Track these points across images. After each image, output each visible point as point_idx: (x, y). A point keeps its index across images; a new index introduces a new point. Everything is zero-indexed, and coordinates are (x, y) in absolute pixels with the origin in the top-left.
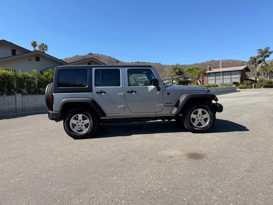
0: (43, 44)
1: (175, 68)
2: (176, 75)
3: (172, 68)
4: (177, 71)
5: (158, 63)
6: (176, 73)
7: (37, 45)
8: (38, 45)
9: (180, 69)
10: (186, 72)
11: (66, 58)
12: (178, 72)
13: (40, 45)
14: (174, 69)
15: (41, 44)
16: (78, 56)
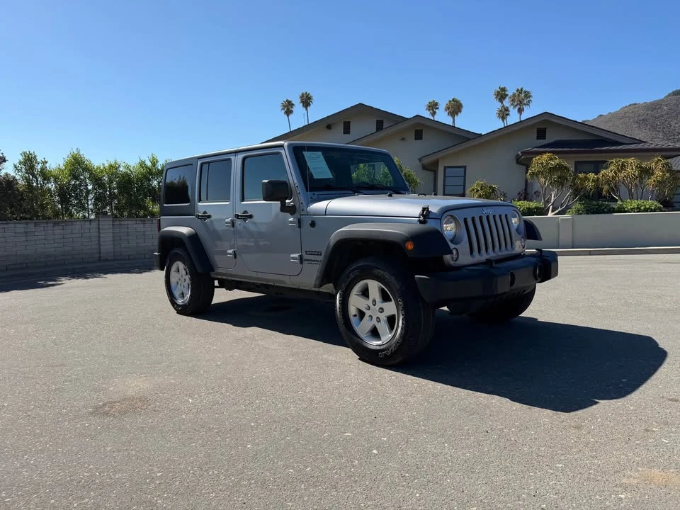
0: (522, 89)
7: (507, 95)
8: (509, 96)
11: (601, 116)
13: (514, 95)
15: (515, 92)
16: (635, 104)
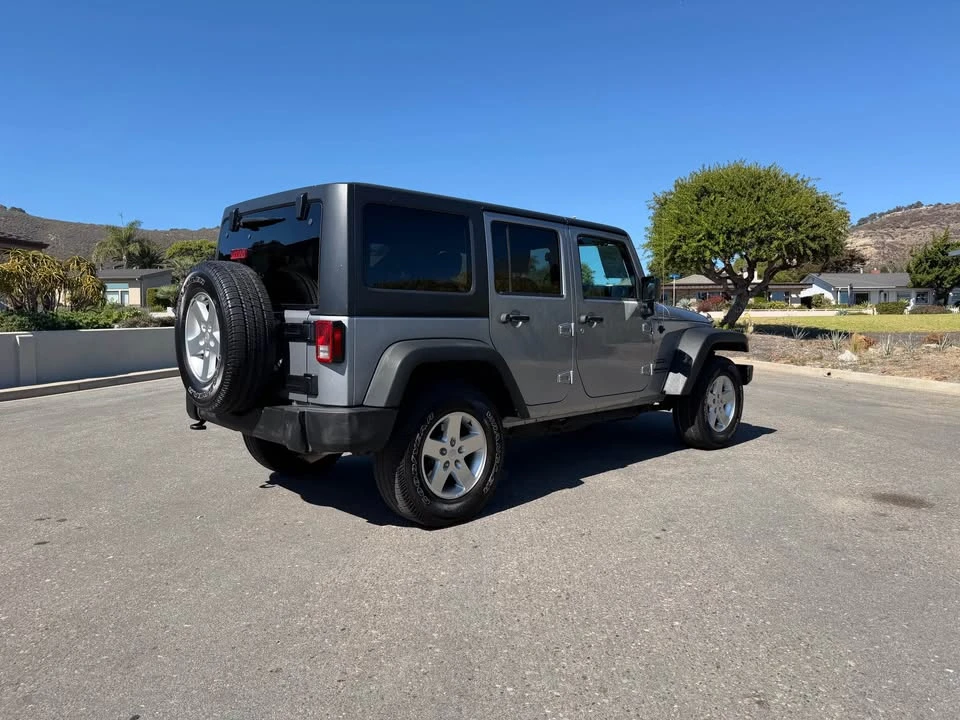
1: (126, 238)
2: (130, 266)
3: (111, 237)
4: (134, 248)
5: (14, 209)
6: (129, 255)
9: (145, 243)
10: (172, 257)
12: (137, 254)
14: (122, 243)
